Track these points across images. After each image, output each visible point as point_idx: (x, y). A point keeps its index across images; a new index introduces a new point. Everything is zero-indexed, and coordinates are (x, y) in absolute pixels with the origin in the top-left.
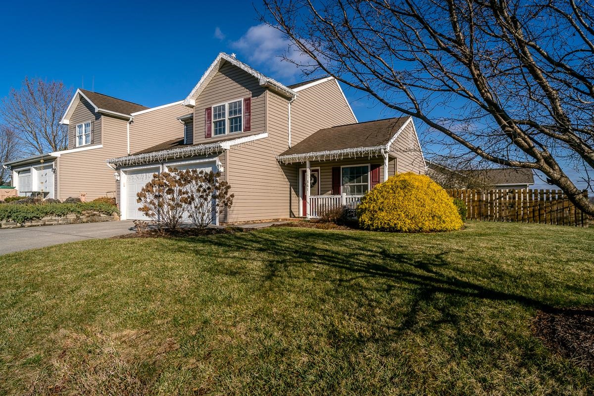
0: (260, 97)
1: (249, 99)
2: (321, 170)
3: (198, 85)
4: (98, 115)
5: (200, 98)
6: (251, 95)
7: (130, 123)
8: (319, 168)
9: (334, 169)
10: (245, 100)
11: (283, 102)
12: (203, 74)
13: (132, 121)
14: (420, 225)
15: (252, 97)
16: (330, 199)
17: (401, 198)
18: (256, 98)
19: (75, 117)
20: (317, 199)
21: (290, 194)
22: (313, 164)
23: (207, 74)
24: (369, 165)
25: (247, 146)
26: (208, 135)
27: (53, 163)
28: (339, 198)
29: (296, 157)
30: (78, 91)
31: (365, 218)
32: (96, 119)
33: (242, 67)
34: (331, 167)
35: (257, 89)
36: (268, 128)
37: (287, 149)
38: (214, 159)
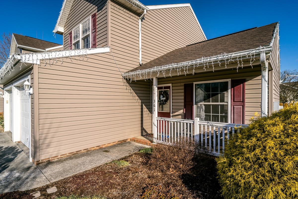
0: (103, 9)
1: (95, 15)
2: (172, 87)
6: (97, 11)
8: (170, 85)
9: (186, 86)
10: (93, 17)
11: (132, 17)
16: (179, 124)
18: (100, 11)
20: (164, 121)
21: (142, 112)
24: (229, 80)
28: (190, 124)
29: (141, 75)
34: (183, 84)
37: (138, 66)
38: (28, 78)
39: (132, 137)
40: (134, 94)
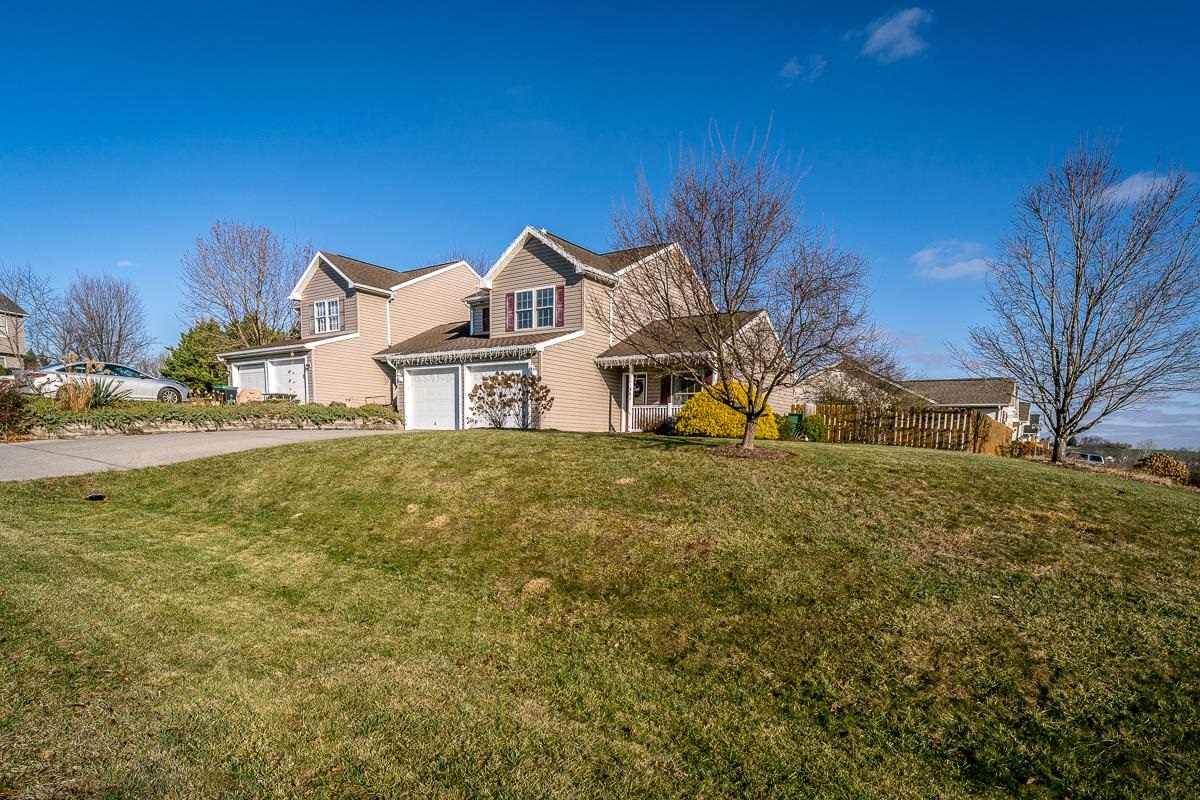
1: (563, 288)
2: (648, 375)
3: (498, 263)
4: (350, 293)
5: (497, 280)
6: (564, 283)
7: (390, 302)
8: (644, 373)
10: (558, 288)
11: (604, 291)
12: (505, 250)
13: (392, 299)
14: (728, 431)
15: (567, 285)
16: (657, 409)
17: (713, 406)
19: (311, 290)
20: (640, 409)
21: (610, 404)
22: (637, 368)
23: (510, 250)
26: (510, 329)
27: (305, 357)
28: (665, 409)
30: (319, 254)
31: (680, 426)
32: (347, 297)
33: (555, 248)
35: (573, 277)
36: (584, 325)
37: (607, 349)
38: (526, 361)
40: (604, 382)
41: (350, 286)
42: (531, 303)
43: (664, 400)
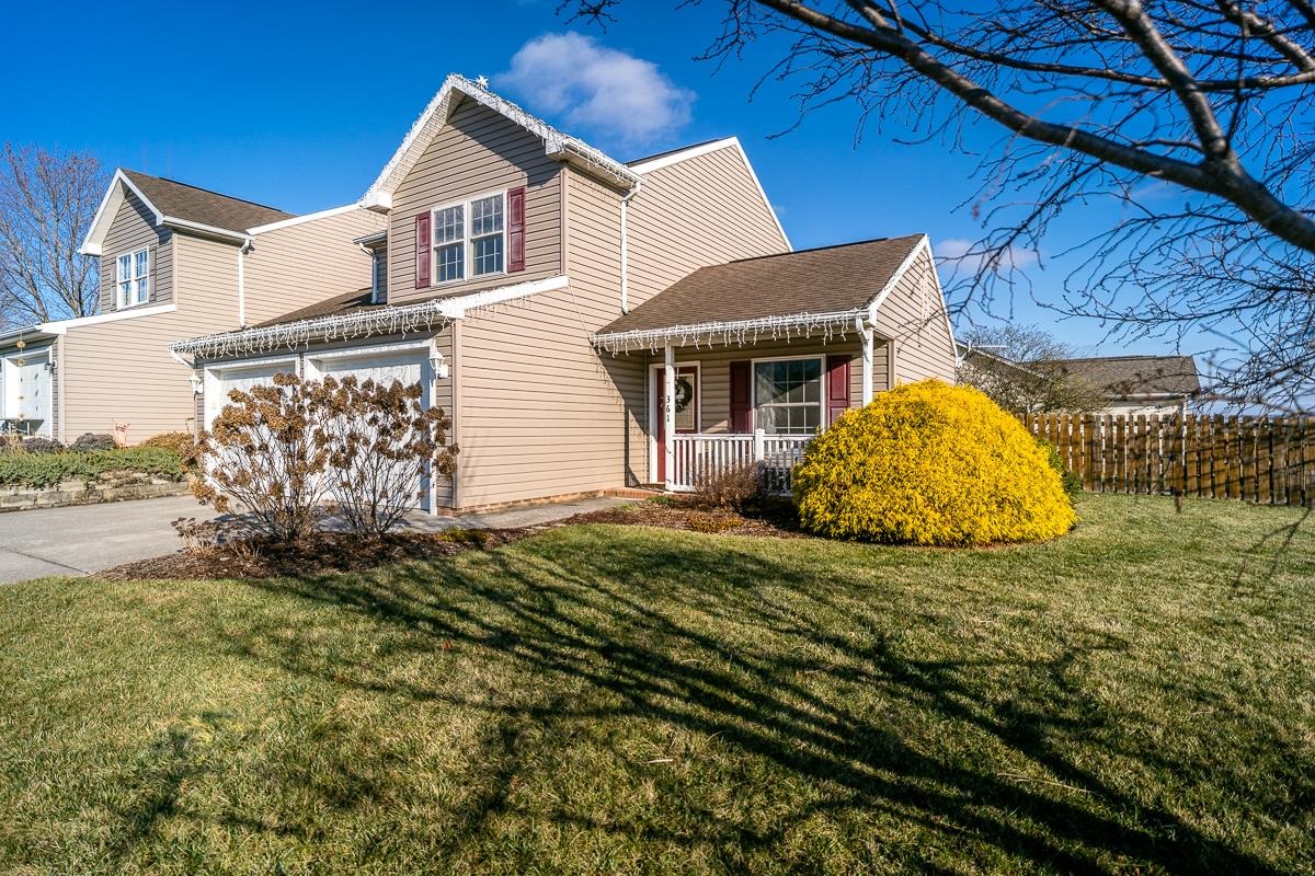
0: (548, 184)
1: (521, 192)
2: (702, 368)
3: (397, 157)
4: (165, 233)
5: (404, 189)
6: (525, 182)
7: (246, 253)
8: (697, 364)
9: (733, 366)
10: (512, 193)
11: (607, 199)
12: (409, 128)
13: (251, 248)
14: (965, 526)
15: (529, 186)
16: (723, 443)
17: (912, 453)
18: (538, 187)
19: (115, 237)
20: (691, 443)
21: (627, 428)
22: (680, 353)
23: (418, 127)
24: (823, 357)
25: (511, 311)
26: (423, 283)
27: (50, 349)
28: (747, 442)
29: (639, 337)
30: (119, 173)
31: (815, 503)
32: (161, 243)
33: (504, 109)
34: (728, 362)
35: (542, 166)
36: (568, 265)
37: (618, 317)
38: (425, 344)
39: (607, 486)
40: (611, 383)
41: (159, 222)
42: (460, 228)
43: (739, 423)
